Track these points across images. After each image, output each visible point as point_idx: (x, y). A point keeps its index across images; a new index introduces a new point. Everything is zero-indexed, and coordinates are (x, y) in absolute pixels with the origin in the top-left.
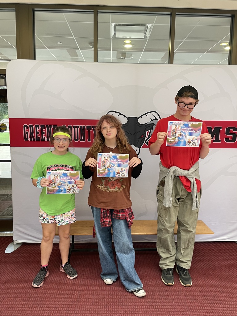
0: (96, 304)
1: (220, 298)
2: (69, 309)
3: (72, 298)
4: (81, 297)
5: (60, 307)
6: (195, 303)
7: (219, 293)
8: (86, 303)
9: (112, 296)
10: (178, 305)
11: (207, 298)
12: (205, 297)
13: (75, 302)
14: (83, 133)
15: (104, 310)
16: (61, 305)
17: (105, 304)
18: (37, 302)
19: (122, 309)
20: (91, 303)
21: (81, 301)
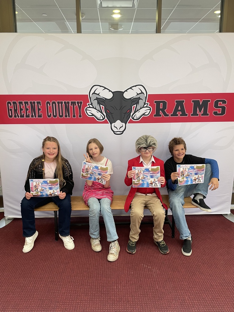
0: (81, 275)
1: (202, 269)
2: (54, 280)
3: (58, 269)
4: (67, 269)
5: (45, 278)
6: (177, 274)
7: (201, 264)
8: (71, 274)
9: (96, 268)
10: (160, 275)
11: (190, 269)
12: (187, 267)
13: (60, 273)
14: (67, 109)
15: (88, 281)
16: (46, 277)
17: (90, 274)
18: (23, 274)
19: (105, 280)
20: (76, 275)
21: (67, 272)
